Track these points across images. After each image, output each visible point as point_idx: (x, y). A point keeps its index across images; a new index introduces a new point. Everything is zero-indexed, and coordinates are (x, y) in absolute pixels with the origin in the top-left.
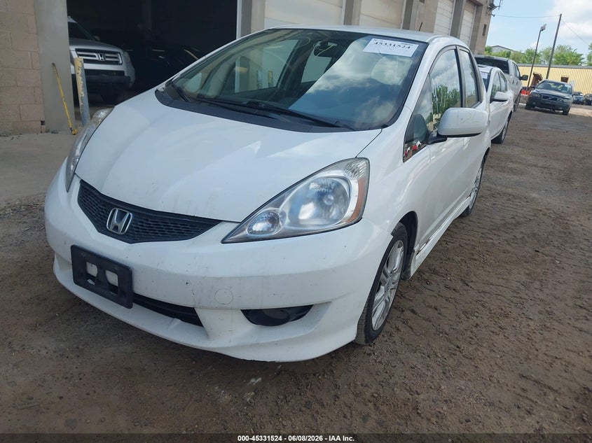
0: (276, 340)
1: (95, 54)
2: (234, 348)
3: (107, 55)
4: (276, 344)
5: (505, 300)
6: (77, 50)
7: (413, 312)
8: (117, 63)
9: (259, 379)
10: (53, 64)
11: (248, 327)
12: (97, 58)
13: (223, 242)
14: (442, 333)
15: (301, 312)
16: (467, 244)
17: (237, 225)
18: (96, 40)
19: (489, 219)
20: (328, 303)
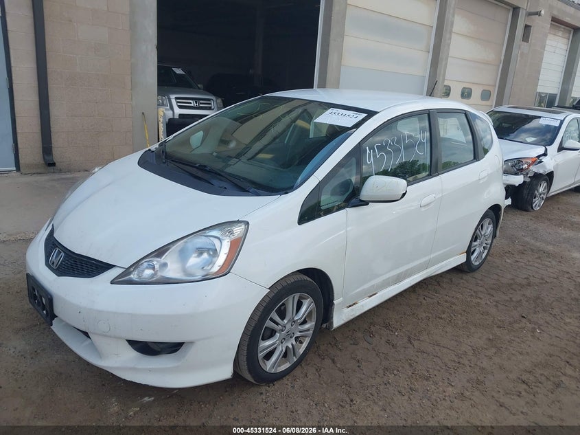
0: (151, 367)
1: (191, 101)
2: (117, 368)
3: (201, 102)
4: (150, 370)
5: (439, 362)
6: (176, 98)
7: (334, 361)
8: (210, 108)
9: (153, 398)
10: (143, 113)
11: (132, 354)
12: (192, 105)
13: (112, 282)
14: (346, 385)
15: (174, 348)
16: (446, 301)
17: (123, 270)
18: (199, 88)
19: (496, 277)
20: (192, 343)
